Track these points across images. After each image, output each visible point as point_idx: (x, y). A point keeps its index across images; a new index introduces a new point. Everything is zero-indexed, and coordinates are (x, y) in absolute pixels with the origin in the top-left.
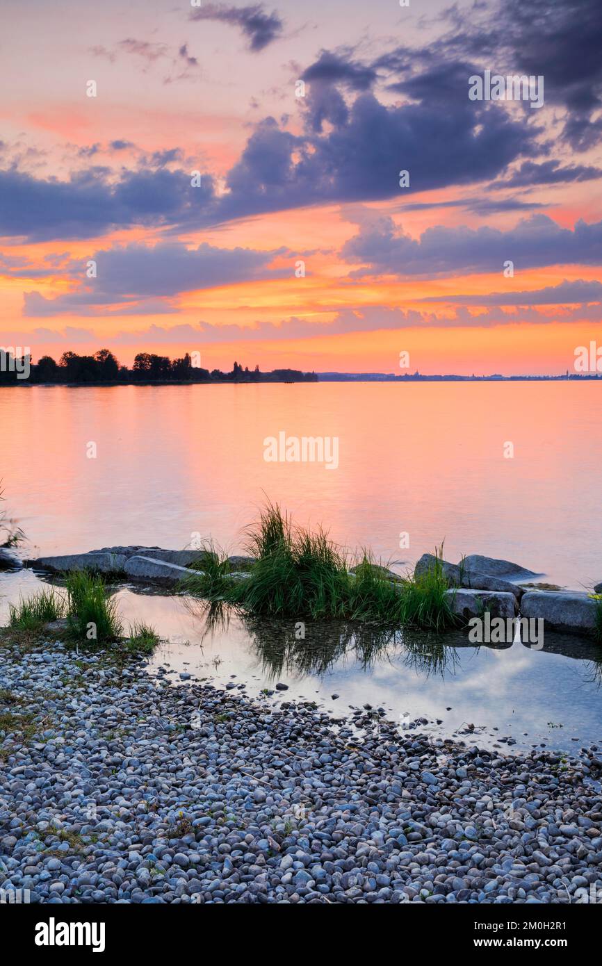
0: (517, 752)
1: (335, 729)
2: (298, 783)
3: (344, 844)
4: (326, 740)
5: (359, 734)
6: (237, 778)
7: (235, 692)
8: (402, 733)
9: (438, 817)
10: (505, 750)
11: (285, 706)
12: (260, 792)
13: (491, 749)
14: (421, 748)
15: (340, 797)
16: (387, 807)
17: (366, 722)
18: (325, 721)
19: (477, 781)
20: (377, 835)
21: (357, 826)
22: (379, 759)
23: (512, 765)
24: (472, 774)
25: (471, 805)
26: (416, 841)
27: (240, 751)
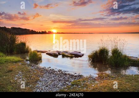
0: (76, 75)
1: (56, 72)
2: (51, 79)
3: (56, 86)
4: (55, 74)
5: (59, 73)
6: (44, 78)
7: (45, 68)
8: (63, 73)
9: (67, 83)
10: (75, 75)
11: (50, 70)
12: (47, 80)
13: (73, 74)
14: (66, 74)
15: (56, 80)
16: (61, 81)
17: (59, 71)
18: (55, 71)
19: (72, 78)
20: (60, 85)
21: (57, 84)
22: (61, 76)
23: (76, 76)
24: (71, 77)
25: (71, 81)
26: (64, 85)
27: (45, 75)
